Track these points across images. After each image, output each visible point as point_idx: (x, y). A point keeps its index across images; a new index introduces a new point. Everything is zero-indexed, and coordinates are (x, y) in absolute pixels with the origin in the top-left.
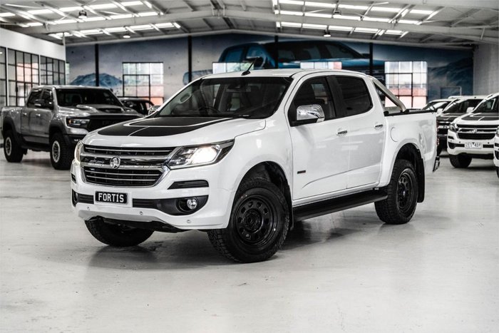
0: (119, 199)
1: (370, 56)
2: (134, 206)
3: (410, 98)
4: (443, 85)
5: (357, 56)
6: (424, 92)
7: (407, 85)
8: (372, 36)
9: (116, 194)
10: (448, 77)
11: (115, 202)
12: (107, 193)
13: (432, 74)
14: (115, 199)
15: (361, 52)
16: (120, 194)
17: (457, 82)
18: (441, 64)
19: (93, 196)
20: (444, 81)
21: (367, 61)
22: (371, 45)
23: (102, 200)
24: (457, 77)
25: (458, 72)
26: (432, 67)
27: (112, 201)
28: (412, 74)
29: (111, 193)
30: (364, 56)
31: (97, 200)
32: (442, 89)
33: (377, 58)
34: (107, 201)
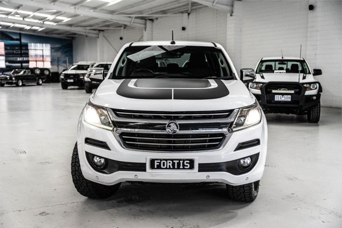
0: (184, 165)
1: (20, 40)
2: (200, 171)
3: (42, 62)
4: (59, 57)
5: (12, 39)
6: (49, 59)
7: (40, 56)
8: (21, 29)
9: (180, 160)
10: (61, 52)
11: (178, 168)
12: (166, 160)
13: (53, 50)
14: (177, 165)
15: (15, 37)
16: (184, 160)
17: (65, 55)
18: (57, 46)
19: (145, 164)
20: (59, 54)
21: (18, 42)
22: (20, 34)
23: (159, 167)
24: (66, 52)
25: (66, 50)
26: (53, 47)
27: (174, 168)
28: (43, 50)
29: (172, 160)
30: (17, 40)
31: (152, 167)
32: (58, 58)
33: (24, 41)
34: (166, 168)
